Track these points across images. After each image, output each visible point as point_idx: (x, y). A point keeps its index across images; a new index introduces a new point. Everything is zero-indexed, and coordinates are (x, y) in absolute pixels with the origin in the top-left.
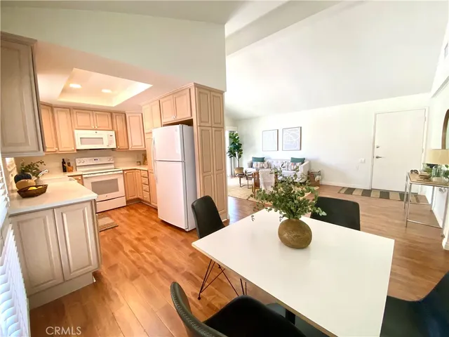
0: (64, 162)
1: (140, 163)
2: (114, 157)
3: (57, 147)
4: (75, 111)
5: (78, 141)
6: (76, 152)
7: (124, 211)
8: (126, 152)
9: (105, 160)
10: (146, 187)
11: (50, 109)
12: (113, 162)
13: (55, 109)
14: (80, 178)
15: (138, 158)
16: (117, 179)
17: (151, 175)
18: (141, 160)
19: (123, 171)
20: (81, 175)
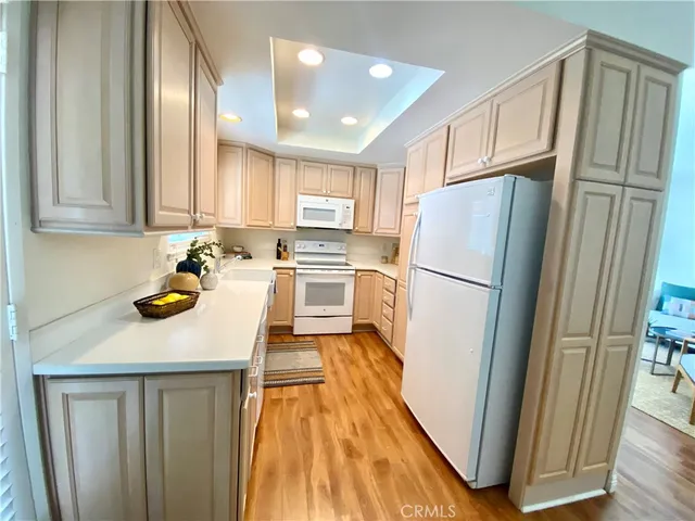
0: (279, 245)
1: (386, 260)
2: (348, 244)
3: (273, 220)
4: (303, 163)
5: (300, 212)
6: (295, 229)
7: (345, 346)
8: (368, 236)
9: (333, 247)
10: (388, 311)
11: (271, 159)
12: (345, 252)
13: (278, 160)
14: (292, 272)
15: (385, 248)
16: (343, 285)
17: (400, 288)
18: (390, 255)
19: (357, 270)
20: (295, 269)
